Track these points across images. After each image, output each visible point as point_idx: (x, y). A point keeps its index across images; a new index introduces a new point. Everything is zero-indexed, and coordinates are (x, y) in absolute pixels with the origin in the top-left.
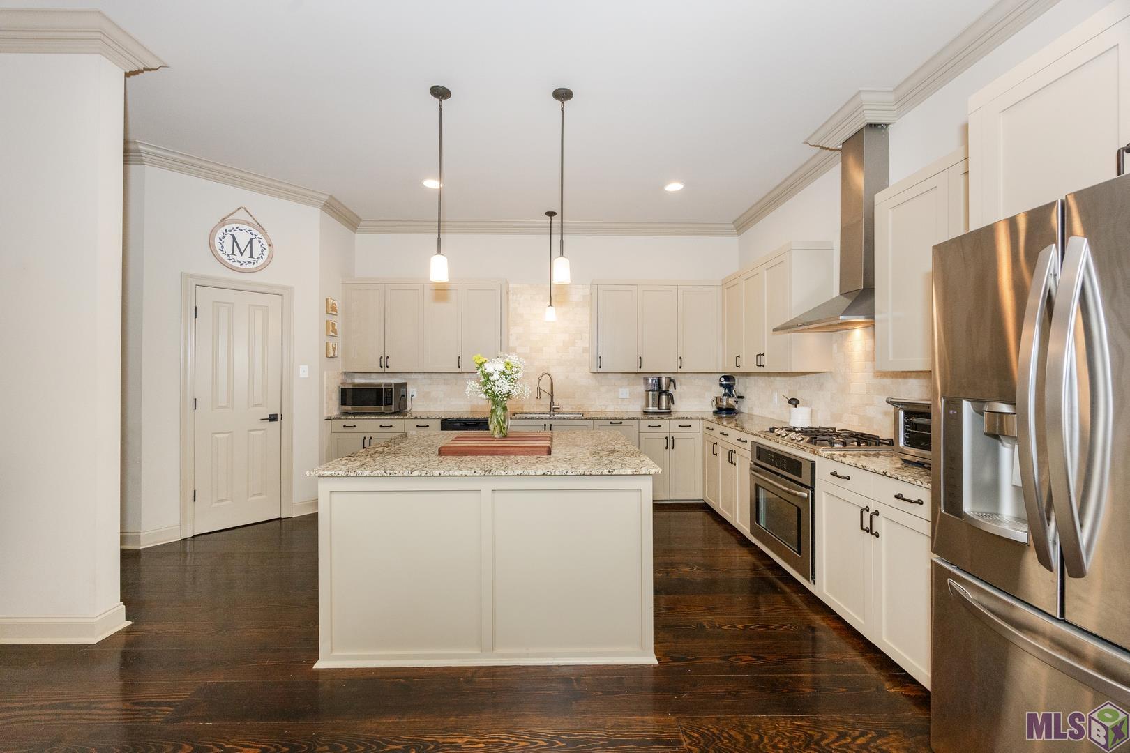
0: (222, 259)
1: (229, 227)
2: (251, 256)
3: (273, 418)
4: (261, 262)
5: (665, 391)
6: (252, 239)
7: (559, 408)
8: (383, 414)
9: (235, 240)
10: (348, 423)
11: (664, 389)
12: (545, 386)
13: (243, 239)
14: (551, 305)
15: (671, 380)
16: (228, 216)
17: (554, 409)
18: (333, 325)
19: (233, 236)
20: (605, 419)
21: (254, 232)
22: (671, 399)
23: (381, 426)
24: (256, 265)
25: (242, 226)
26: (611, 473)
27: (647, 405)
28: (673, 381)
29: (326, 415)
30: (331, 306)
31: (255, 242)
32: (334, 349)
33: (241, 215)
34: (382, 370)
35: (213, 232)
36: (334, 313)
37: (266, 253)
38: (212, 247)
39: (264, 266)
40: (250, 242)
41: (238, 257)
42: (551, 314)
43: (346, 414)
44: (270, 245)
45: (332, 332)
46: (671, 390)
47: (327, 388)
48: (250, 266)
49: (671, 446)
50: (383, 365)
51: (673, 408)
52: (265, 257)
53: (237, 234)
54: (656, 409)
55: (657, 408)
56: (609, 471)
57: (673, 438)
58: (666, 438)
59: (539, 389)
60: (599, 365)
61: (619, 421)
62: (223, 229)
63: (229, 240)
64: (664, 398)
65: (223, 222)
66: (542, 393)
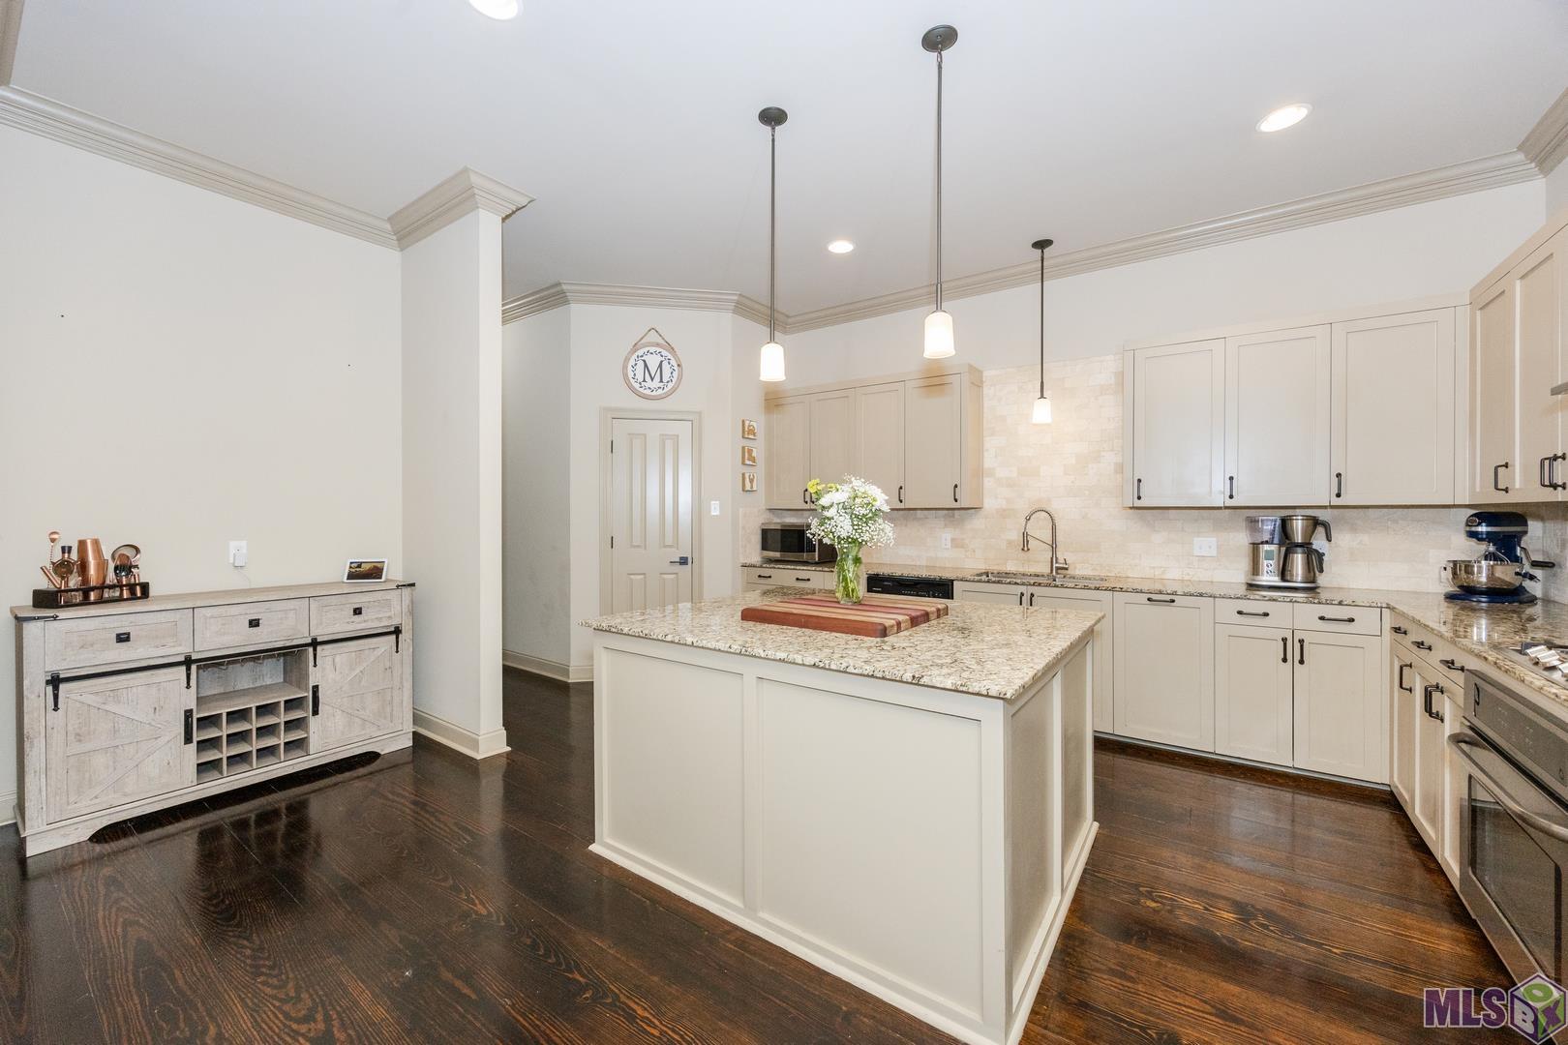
0: (634, 388)
1: (640, 353)
2: (661, 381)
3: (683, 561)
4: (670, 385)
5: (1301, 545)
6: (662, 362)
7: (1067, 569)
8: (805, 563)
9: (646, 366)
10: (766, 572)
11: (1299, 539)
12: (1040, 530)
13: (653, 362)
14: (1042, 397)
15: (1315, 523)
16: (640, 340)
17: (1058, 568)
18: (750, 451)
19: (644, 361)
20: (1136, 591)
21: (664, 353)
22: (1315, 562)
23: (797, 579)
24: (666, 390)
25: (652, 350)
26: (916, 682)
27: (1255, 569)
28: (1326, 526)
29: (743, 560)
30: (746, 429)
31: (665, 364)
32: (751, 481)
33: (653, 337)
34: (807, 506)
35: (627, 360)
36: (751, 437)
37: (675, 374)
38: (625, 376)
39: (674, 390)
40: (660, 366)
41: (649, 383)
42: (1042, 412)
43: (770, 561)
44: (679, 365)
45: (749, 460)
46: (1319, 543)
47: (743, 528)
48: (660, 391)
49: (1297, 657)
50: (808, 499)
51: (1322, 580)
52: (674, 380)
53: (648, 358)
54: (1275, 581)
55: (1277, 578)
56: (914, 677)
57: (1301, 641)
58: (1284, 640)
59: (1025, 535)
60: (1136, 496)
61: (1168, 598)
62: (635, 356)
63: (641, 364)
64: (1298, 560)
65: (636, 347)
66: (1032, 543)
